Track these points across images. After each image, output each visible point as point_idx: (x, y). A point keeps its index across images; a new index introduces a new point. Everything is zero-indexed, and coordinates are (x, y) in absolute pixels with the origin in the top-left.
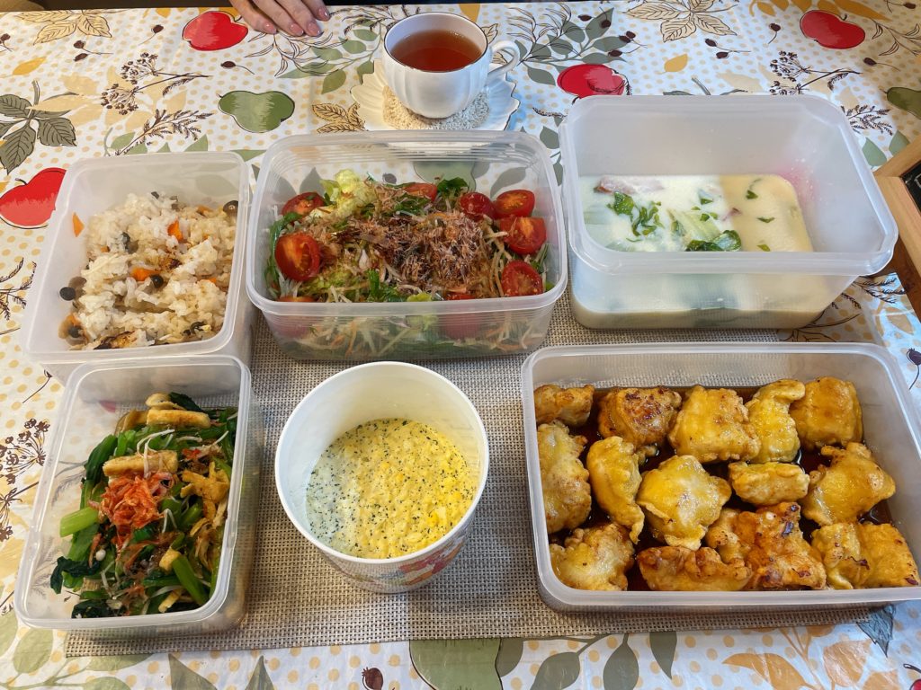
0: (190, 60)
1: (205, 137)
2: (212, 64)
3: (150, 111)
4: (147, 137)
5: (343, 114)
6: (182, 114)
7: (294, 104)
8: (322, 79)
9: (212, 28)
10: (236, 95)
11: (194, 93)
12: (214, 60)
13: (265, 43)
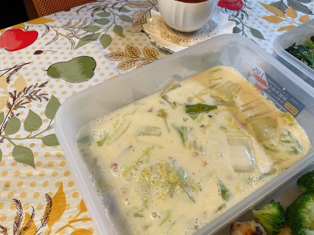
0: (12, 58)
1: (53, 97)
2: (28, 56)
3: (5, 95)
4: (14, 111)
5: (124, 54)
6: (28, 89)
7: (94, 59)
8: (98, 41)
9: (14, 38)
10: (55, 66)
11: (27, 74)
12: (28, 53)
13: (52, 35)
